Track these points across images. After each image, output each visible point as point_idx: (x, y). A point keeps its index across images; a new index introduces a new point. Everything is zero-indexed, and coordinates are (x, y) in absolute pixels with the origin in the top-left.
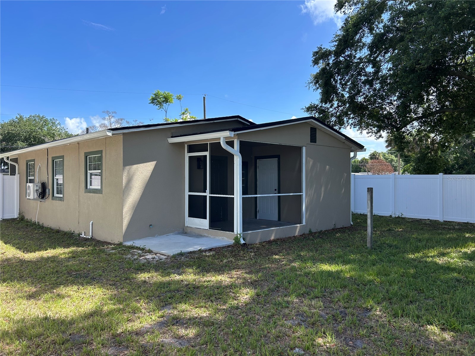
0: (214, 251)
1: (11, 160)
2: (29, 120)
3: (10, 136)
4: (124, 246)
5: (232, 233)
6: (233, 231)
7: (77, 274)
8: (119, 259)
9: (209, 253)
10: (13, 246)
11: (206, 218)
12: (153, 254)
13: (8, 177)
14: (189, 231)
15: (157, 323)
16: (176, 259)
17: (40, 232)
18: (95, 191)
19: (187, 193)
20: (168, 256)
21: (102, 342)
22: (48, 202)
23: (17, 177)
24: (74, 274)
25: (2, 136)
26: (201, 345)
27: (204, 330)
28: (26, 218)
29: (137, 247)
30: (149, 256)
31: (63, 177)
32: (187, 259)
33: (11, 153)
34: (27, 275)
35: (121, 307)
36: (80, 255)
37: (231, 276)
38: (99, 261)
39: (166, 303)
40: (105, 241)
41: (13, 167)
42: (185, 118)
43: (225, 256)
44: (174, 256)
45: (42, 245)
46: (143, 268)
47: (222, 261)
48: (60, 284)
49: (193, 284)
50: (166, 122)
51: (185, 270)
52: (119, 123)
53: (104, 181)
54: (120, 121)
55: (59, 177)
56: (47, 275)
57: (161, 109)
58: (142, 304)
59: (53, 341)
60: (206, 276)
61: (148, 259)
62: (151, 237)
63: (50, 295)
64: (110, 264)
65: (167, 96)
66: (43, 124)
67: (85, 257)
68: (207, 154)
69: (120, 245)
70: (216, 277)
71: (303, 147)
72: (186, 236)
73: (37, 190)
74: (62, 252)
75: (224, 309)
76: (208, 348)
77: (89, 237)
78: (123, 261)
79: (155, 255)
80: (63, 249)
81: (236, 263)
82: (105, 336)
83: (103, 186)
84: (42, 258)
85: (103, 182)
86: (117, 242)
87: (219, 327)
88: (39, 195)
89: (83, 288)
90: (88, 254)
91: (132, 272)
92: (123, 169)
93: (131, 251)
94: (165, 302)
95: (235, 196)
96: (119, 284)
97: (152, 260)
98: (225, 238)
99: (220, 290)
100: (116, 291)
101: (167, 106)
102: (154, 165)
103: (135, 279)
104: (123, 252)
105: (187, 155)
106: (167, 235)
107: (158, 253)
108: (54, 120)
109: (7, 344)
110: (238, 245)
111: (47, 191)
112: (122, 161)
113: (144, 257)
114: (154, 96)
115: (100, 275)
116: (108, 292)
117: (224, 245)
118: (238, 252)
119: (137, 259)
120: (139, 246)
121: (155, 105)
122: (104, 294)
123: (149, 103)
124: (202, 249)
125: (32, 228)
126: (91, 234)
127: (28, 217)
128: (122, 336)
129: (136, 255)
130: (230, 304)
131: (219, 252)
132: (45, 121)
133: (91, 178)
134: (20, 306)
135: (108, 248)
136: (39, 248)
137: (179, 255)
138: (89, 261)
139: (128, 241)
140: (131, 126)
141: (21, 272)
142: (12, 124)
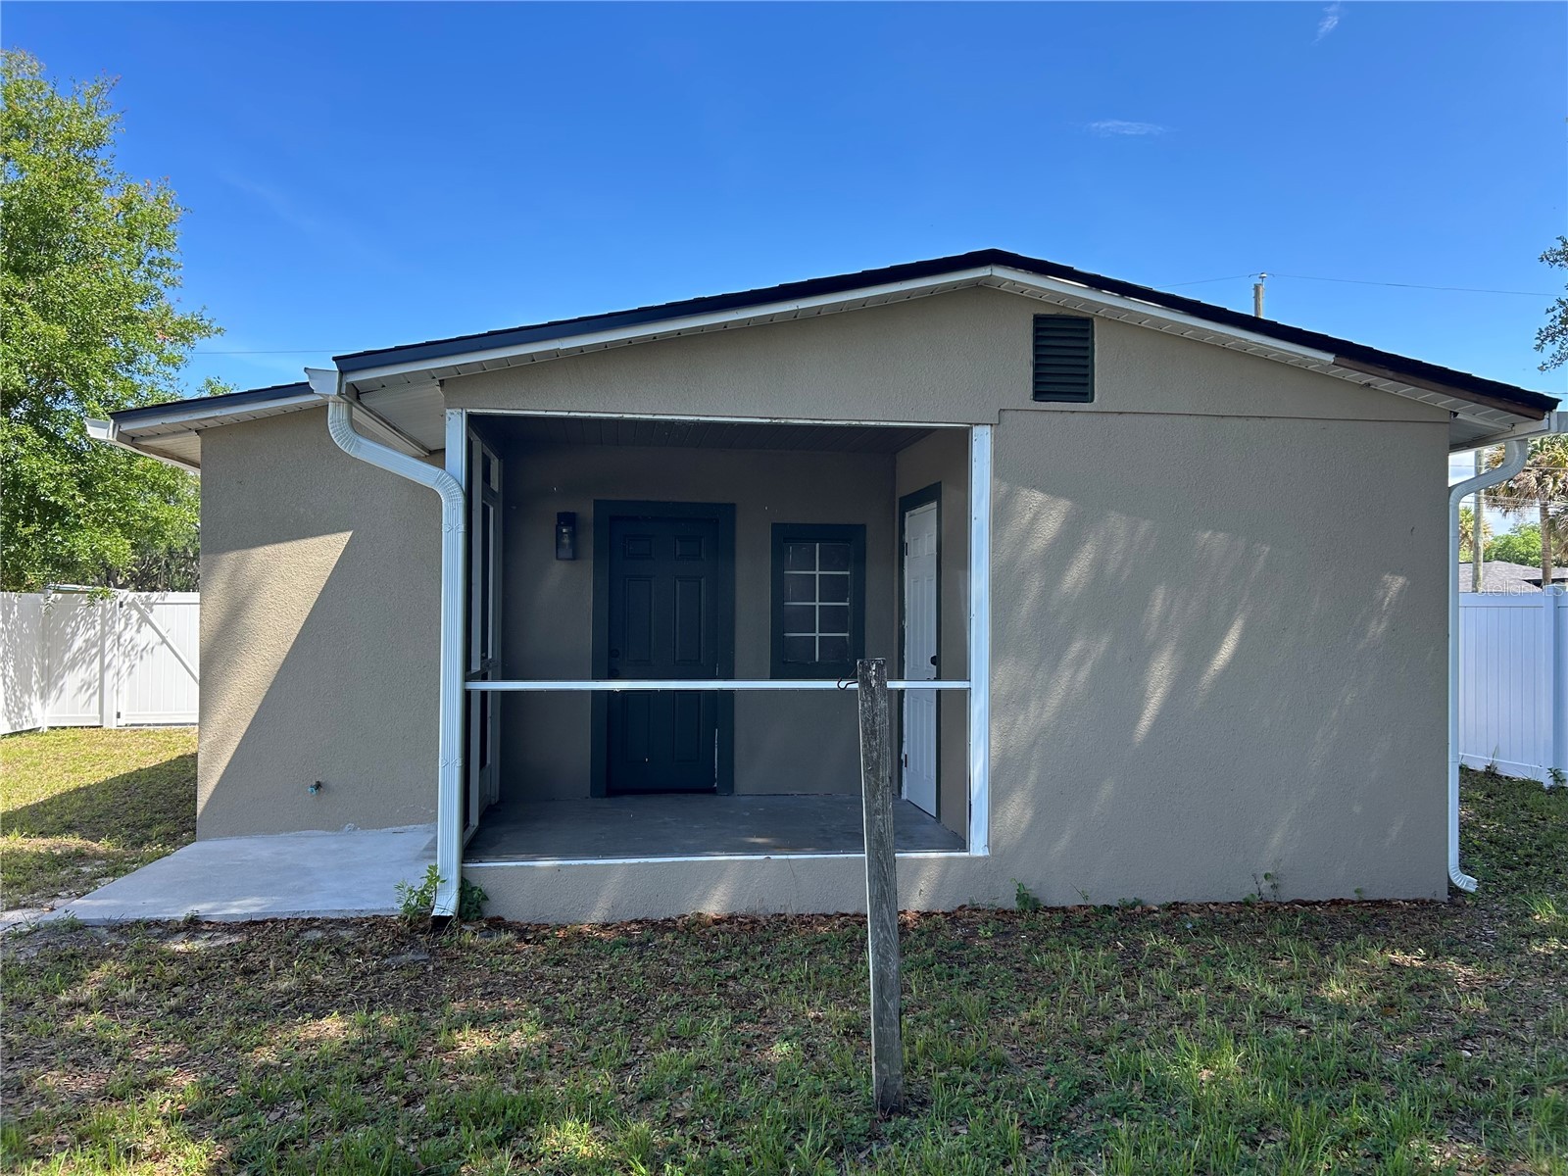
0: (249, 932)
9: (209, 939)
71: (976, 430)
106: (397, 829)
139: (220, 835)
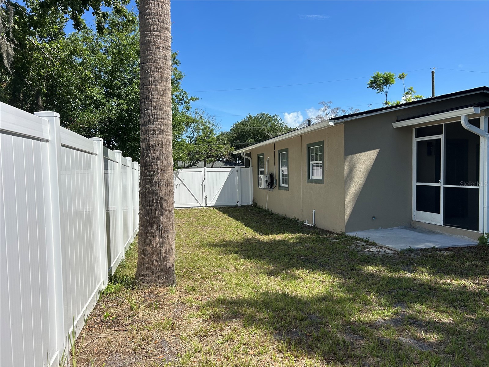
0: (451, 250)
1: (246, 155)
2: (256, 118)
3: (243, 134)
4: (347, 237)
5: (476, 232)
6: (477, 229)
7: (305, 259)
8: (343, 248)
9: (445, 252)
10: (252, 228)
11: (439, 213)
12: (378, 247)
13: (244, 169)
14: (417, 226)
15: (391, 319)
16: (405, 255)
17: (270, 217)
18: (317, 181)
19: (415, 184)
20: (396, 251)
21: (337, 327)
22: (276, 191)
23: (250, 169)
24: (303, 259)
25: (237, 134)
26: (446, 354)
27: (448, 338)
28: (258, 205)
29: (360, 239)
30: (374, 249)
31: (288, 168)
32: (418, 257)
33: (246, 149)
34: (265, 255)
35: (351, 296)
36: (306, 241)
37: (478, 282)
38: (324, 249)
39: (399, 300)
40: (327, 230)
41: (248, 161)
42: (409, 99)
43: (468, 259)
44: (402, 252)
45: (274, 230)
46: (369, 260)
47: (463, 263)
48: (293, 266)
49: (428, 285)
50: (386, 106)
51: (417, 268)
52: (335, 113)
53: (325, 171)
54: (336, 111)
55: (284, 169)
56: (280, 256)
57: (381, 93)
58: (372, 297)
59: (294, 316)
60: (445, 278)
61: (373, 251)
62: (373, 230)
63: (285, 275)
64: (335, 253)
65: (388, 77)
66: (267, 121)
67: (311, 244)
68: (441, 137)
69: (342, 234)
70: (457, 281)
72: (414, 231)
73: (266, 181)
74: (290, 237)
75: (473, 319)
76: (456, 358)
77: (312, 225)
78: (347, 252)
79: (381, 248)
80: (291, 235)
81: (483, 268)
82: (339, 321)
83: (325, 176)
84: (275, 241)
85: (324, 173)
86: (339, 232)
87: (468, 339)
88: (269, 185)
89: (312, 272)
90: (313, 241)
91: (357, 263)
92: (345, 159)
93: (354, 242)
94: (397, 299)
95: (480, 188)
96: (346, 274)
97: (377, 253)
98: (465, 237)
99: (464, 296)
100: (344, 280)
101: (388, 87)
102: (377, 153)
103: (362, 270)
104: (346, 242)
105: (415, 141)
106: (391, 228)
107: (383, 247)
108: (276, 116)
109: (258, 312)
110: (485, 247)
111: (274, 181)
112: (344, 150)
113: (369, 250)
114: (373, 79)
115: (327, 263)
116: (336, 279)
117: (465, 245)
118: (485, 255)
119: (361, 251)
120: (362, 237)
121: (374, 89)
122: (333, 281)
123: (368, 88)
124: (435, 248)
125: (263, 214)
126: (313, 222)
127: (260, 204)
128: (356, 325)
129: (359, 246)
130: (480, 314)
131: (458, 252)
132: (270, 118)
133: (313, 169)
134: (263, 281)
135: (331, 237)
136: (271, 232)
137: (408, 251)
138: (315, 248)
139: (350, 231)
140: (347, 114)
141: (260, 251)
142: (244, 123)
